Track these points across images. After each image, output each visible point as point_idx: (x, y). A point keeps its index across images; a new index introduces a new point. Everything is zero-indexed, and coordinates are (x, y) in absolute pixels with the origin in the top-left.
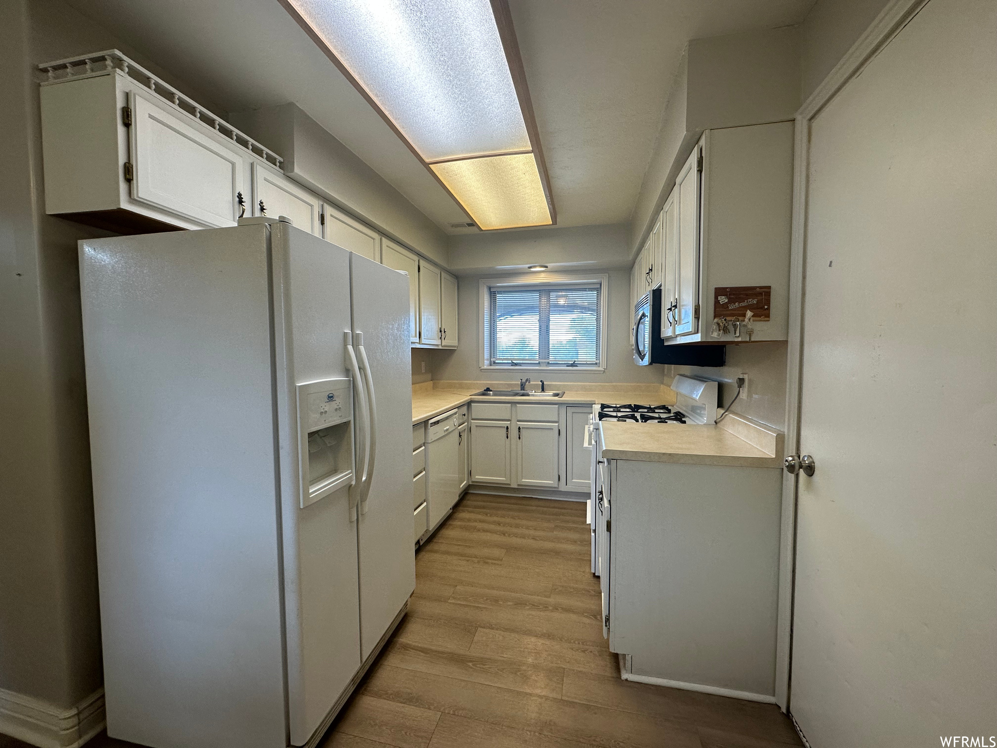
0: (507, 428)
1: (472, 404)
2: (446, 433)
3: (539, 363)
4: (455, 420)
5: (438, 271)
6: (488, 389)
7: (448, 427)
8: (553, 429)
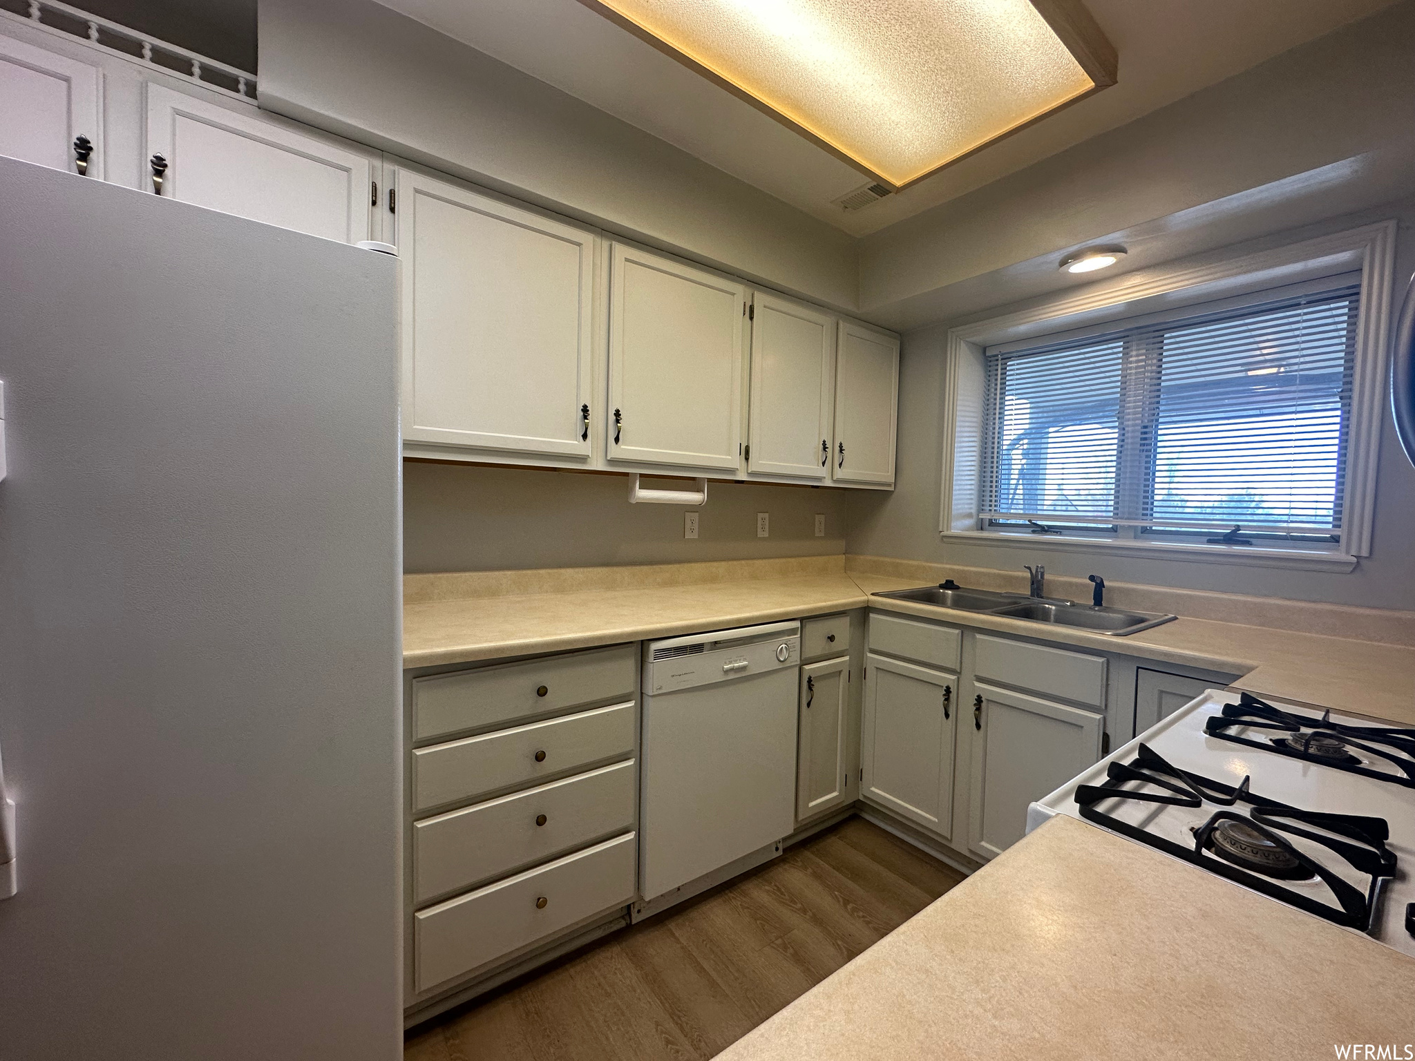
0: (948, 690)
1: (871, 615)
2: (732, 676)
3: (1114, 530)
4: (787, 649)
5: (827, 320)
6: (949, 585)
7: (746, 663)
8: (1082, 727)
